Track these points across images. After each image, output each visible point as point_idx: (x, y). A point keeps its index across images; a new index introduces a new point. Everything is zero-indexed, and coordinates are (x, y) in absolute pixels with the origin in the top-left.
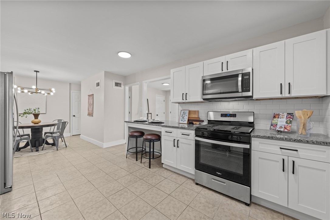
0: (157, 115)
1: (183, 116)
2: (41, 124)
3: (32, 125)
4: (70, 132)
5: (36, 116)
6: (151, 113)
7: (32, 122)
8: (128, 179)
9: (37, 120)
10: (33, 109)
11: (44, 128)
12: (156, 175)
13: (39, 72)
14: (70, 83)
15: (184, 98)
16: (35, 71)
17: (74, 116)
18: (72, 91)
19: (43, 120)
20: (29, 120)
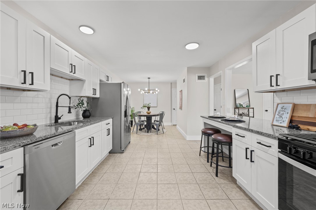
0: (266, 111)
1: (281, 113)
2: (151, 114)
3: (146, 114)
4: (171, 122)
5: (149, 108)
6: (253, 108)
7: (147, 113)
8: (185, 177)
9: (149, 111)
10: (147, 104)
11: (153, 117)
12: (218, 188)
13: (150, 78)
14: (171, 83)
15: (274, 83)
16: (148, 78)
17: (174, 109)
18: (172, 89)
19: (153, 112)
20: (145, 112)
